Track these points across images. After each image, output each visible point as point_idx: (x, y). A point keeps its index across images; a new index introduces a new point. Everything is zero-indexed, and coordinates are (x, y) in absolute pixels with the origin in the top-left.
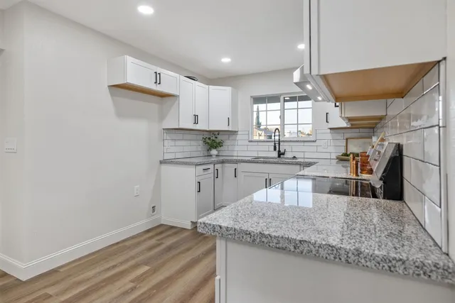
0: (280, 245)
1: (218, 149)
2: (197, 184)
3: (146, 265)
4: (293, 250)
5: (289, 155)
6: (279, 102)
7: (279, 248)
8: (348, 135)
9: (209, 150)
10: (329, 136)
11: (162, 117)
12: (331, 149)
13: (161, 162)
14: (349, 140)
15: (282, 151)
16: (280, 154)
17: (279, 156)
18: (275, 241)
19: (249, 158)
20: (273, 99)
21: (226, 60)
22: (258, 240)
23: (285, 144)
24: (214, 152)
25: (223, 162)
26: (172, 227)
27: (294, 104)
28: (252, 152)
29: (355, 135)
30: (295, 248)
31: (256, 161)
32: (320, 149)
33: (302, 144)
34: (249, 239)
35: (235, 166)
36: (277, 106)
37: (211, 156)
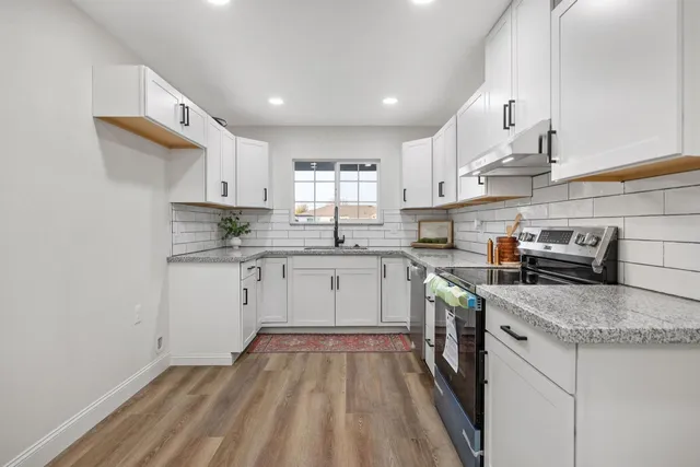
0: (676, 339)
1: (241, 236)
2: (243, 292)
3: (210, 435)
4: (688, 340)
5: (349, 243)
6: (333, 169)
7: (674, 342)
8: (420, 217)
9: (224, 238)
10: (399, 218)
11: (170, 183)
12: (402, 235)
13: (169, 260)
14: (422, 224)
15: (340, 237)
16: (338, 242)
17: (337, 245)
18: (669, 335)
19: (302, 249)
20: (325, 166)
21: (276, 101)
22: (649, 339)
23: (344, 228)
24: (236, 241)
25: (263, 256)
26: (196, 369)
27: (352, 175)
28: (297, 240)
29: (428, 217)
30: (691, 338)
31: (309, 252)
32: (388, 235)
33: (366, 228)
34: (638, 339)
35: (283, 261)
36: (329, 175)
37: (231, 247)
